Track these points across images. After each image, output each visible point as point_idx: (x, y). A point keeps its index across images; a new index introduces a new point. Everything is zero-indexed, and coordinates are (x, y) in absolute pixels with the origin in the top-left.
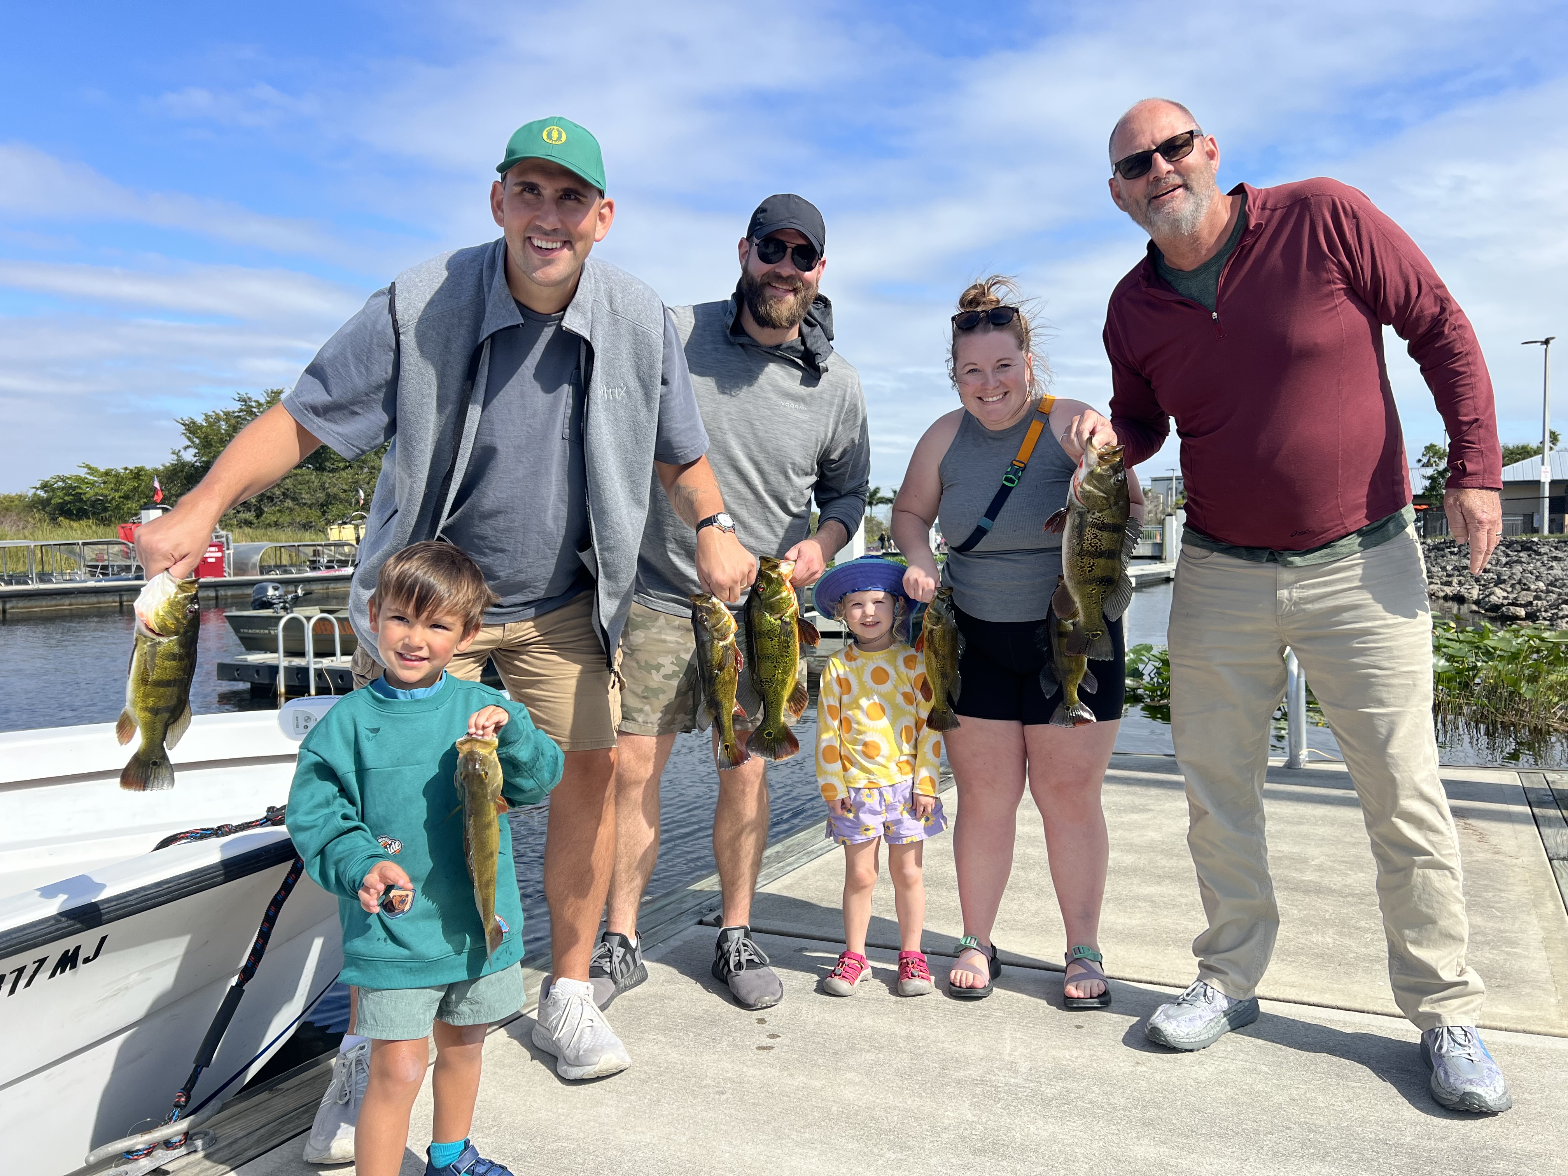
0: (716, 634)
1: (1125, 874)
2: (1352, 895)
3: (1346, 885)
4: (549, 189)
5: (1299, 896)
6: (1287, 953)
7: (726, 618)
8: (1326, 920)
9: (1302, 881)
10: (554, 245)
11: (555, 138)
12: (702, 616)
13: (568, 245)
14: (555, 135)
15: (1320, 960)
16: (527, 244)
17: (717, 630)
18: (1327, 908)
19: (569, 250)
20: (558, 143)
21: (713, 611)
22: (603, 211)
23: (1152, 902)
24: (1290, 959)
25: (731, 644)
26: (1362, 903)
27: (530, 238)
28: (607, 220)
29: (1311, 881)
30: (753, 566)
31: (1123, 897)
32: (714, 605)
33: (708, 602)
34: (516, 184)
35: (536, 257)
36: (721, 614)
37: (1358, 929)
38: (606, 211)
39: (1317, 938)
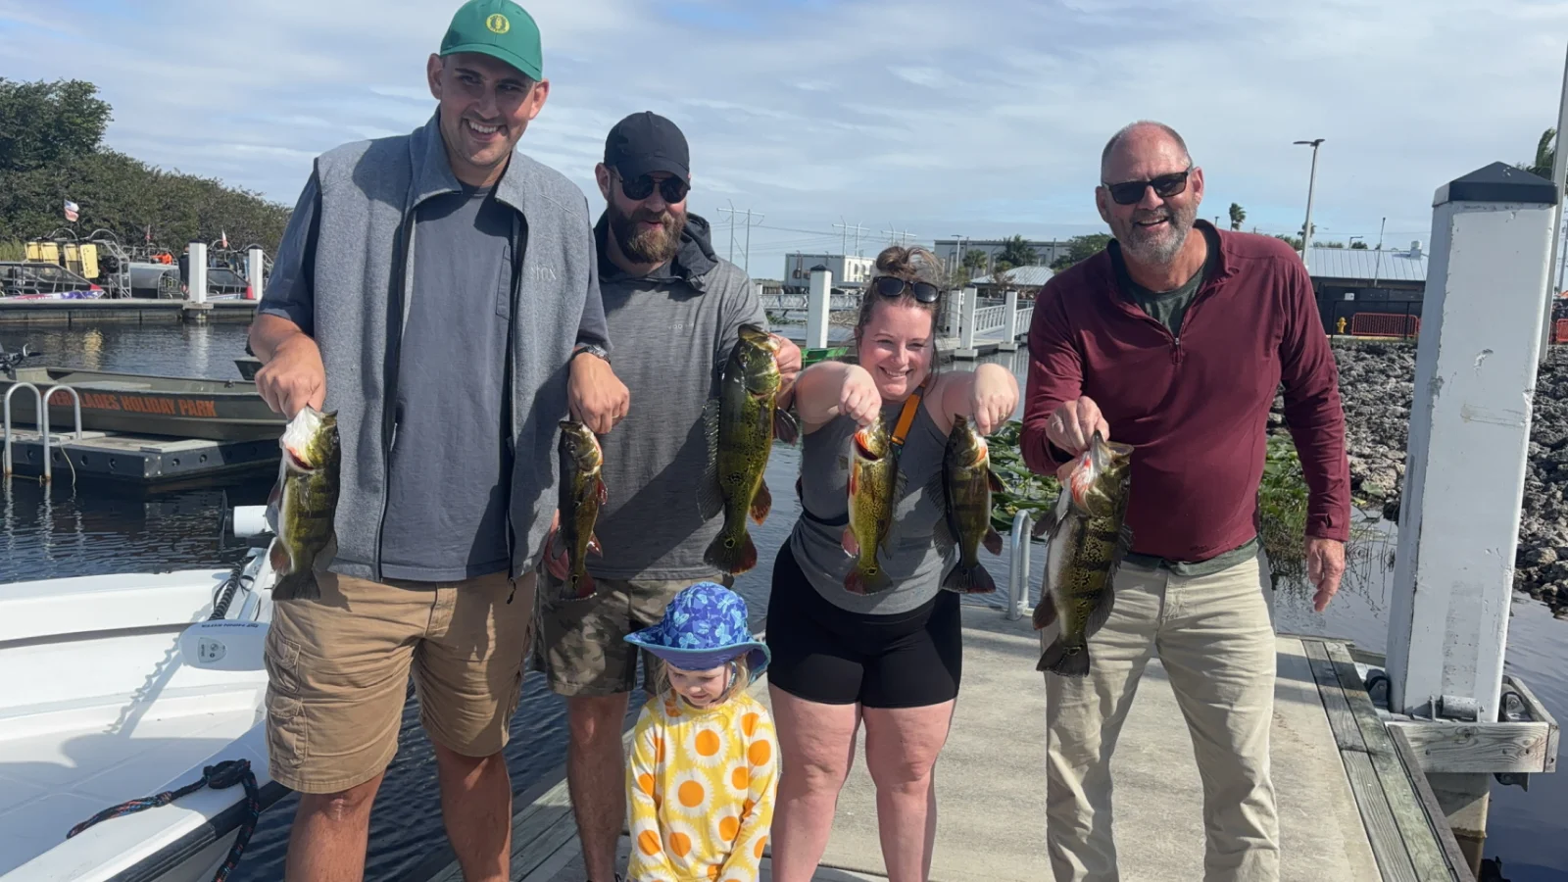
0: (581, 464)
1: (982, 765)
2: (1182, 791)
3: (1175, 780)
4: (489, 80)
5: (1138, 792)
6: (1137, 862)
7: (594, 449)
8: (1164, 821)
9: (1138, 774)
10: (491, 130)
11: (498, 27)
12: (569, 444)
13: (504, 129)
14: (499, 23)
15: (1165, 871)
16: (464, 126)
17: (582, 460)
18: (1163, 807)
19: (503, 135)
20: (502, 32)
21: (583, 441)
22: (538, 90)
23: (1012, 799)
24: (1141, 870)
25: (596, 475)
26: (1191, 801)
27: (467, 120)
28: (541, 99)
29: (1145, 774)
30: (626, 397)
31: (985, 793)
32: (583, 434)
33: (577, 431)
34: (457, 69)
35: (472, 141)
36: (589, 444)
37: (1192, 832)
38: (541, 90)
39: (1159, 844)
